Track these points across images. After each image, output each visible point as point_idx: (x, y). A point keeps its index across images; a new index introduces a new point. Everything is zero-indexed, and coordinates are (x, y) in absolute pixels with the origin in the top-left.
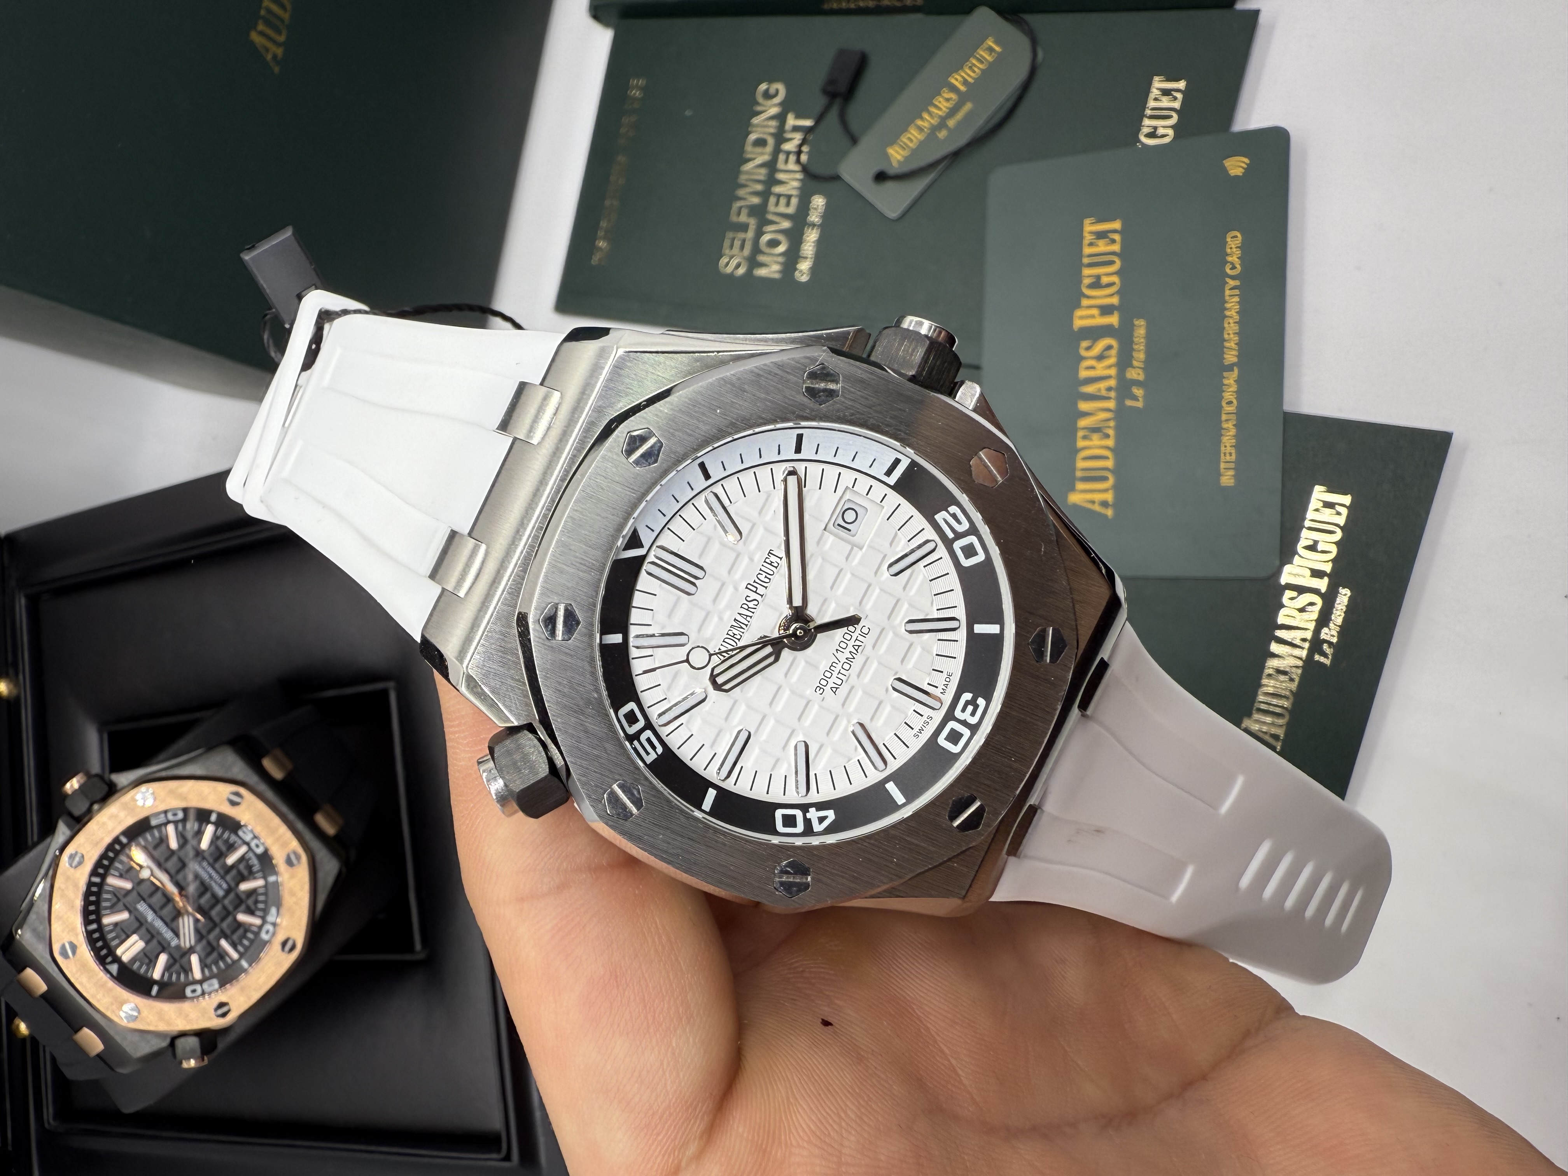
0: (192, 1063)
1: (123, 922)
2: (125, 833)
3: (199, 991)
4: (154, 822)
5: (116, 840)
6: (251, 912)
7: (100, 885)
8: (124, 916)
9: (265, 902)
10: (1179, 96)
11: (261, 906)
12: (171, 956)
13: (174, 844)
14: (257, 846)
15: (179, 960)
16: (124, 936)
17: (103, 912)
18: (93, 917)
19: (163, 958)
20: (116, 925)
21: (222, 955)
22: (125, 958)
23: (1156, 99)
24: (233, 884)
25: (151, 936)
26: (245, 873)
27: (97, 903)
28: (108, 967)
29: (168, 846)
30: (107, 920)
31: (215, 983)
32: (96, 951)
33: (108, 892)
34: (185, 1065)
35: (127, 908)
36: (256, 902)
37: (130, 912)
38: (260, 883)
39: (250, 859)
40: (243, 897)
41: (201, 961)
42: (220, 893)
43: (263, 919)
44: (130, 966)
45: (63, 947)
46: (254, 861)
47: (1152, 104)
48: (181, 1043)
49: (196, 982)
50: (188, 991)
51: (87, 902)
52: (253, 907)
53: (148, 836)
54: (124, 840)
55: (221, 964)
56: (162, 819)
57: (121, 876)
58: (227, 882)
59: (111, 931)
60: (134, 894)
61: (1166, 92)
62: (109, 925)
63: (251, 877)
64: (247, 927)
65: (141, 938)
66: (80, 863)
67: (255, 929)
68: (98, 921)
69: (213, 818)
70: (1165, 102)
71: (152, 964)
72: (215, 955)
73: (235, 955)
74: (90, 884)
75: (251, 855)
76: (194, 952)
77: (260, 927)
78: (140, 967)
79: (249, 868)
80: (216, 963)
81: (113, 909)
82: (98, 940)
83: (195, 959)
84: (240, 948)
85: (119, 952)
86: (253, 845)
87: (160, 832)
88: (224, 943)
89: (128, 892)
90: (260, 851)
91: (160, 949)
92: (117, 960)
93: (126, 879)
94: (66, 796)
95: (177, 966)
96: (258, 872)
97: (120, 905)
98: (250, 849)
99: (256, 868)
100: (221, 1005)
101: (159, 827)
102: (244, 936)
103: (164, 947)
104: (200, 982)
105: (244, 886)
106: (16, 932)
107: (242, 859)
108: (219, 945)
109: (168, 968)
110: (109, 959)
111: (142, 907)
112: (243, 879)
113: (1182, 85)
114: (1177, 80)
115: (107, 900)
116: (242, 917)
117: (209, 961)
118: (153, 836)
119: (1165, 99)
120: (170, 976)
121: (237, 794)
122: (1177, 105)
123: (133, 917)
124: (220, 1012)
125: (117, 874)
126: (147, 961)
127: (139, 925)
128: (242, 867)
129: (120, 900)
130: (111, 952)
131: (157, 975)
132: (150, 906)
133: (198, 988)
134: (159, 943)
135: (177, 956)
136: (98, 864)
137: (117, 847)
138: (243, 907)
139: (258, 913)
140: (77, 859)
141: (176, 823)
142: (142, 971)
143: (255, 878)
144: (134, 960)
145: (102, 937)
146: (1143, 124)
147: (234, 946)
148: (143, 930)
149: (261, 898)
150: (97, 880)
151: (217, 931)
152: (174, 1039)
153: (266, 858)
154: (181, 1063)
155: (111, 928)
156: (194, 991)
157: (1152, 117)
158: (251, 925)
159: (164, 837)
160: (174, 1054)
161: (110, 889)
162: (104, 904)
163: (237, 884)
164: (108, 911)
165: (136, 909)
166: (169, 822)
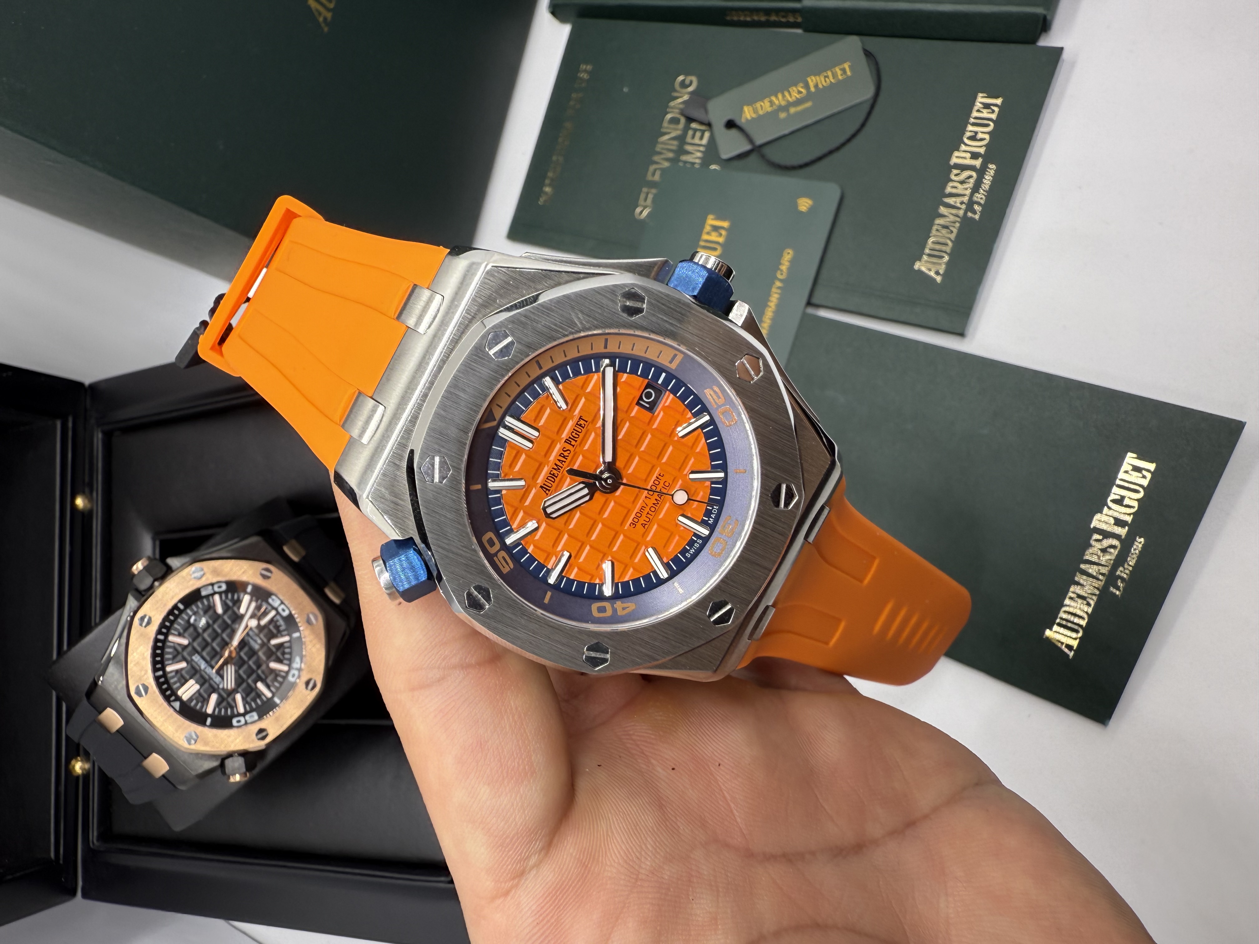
0: (238, 778)
1: (182, 669)
2: (182, 601)
3: (243, 721)
4: (204, 593)
5: (175, 607)
6: (280, 661)
7: (164, 642)
8: (183, 665)
9: (290, 653)
10: (996, 109)
11: (287, 656)
12: (220, 695)
13: (220, 610)
14: (284, 610)
15: (226, 699)
16: (183, 681)
17: (167, 663)
18: (159, 666)
19: (214, 697)
20: (177, 672)
21: (259, 695)
22: (185, 698)
23: (978, 111)
24: (265, 640)
25: (203, 681)
26: (275, 631)
27: (162, 655)
28: (172, 704)
29: (215, 612)
30: (169, 669)
31: (255, 716)
32: (163, 692)
33: (170, 647)
34: (232, 780)
35: (184, 659)
36: (284, 653)
37: (188, 662)
38: (287, 639)
39: (277, 621)
40: (274, 649)
41: (243, 699)
42: (257, 647)
43: (289, 665)
44: (188, 704)
45: (138, 688)
46: (281, 622)
47: (975, 114)
48: (229, 763)
49: (239, 715)
50: (234, 722)
51: (154, 655)
52: (281, 657)
53: (199, 604)
54: (181, 606)
55: (259, 701)
56: (209, 591)
57: (180, 635)
58: (261, 639)
59: (173, 677)
60: (190, 648)
61: (987, 106)
62: (171, 672)
63: (279, 635)
64: (277, 672)
65: (197, 682)
66: (149, 623)
67: (283, 674)
68: (163, 669)
69: (249, 589)
70: (985, 114)
71: (205, 703)
72: (253, 694)
73: (269, 694)
74: (156, 640)
75: (278, 617)
76: (238, 692)
77: (287, 673)
78: (196, 704)
79: (277, 627)
80: (254, 700)
81: (175, 659)
82: (163, 683)
83: (238, 697)
84: (273, 689)
85: (180, 693)
86: (280, 609)
87: (208, 601)
88: (260, 685)
89: (185, 647)
90: (285, 614)
91: (211, 690)
92: (178, 699)
93: (184, 637)
94: (134, 575)
95: (224, 704)
96: (284, 630)
97: (180, 657)
98: (278, 613)
99: (283, 627)
100: (261, 731)
101: (207, 597)
102: (275, 679)
103: (214, 689)
104: (244, 715)
105: (274, 642)
106: (99, 679)
107: (272, 621)
108: (256, 687)
109: (218, 704)
110: (173, 698)
111: (196, 658)
112: (274, 636)
113: (999, 101)
114: (996, 97)
115: (169, 653)
116: (273, 665)
117: (249, 699)
118: (203, 603)
119: (985, 111)
120: (220, 711)
121: (268, 570)
122: (994, 116)
123: (189, 666)
124: (260, 736)
125: (176, 633)
126: (201, 699)
127: (194, 672)
128: (271, 627)
129: (179, 653)
130: (174, 693)
131: (210, 710)
132: (203, 658)
133: (242, 719)
134: (211, 686)
135: (225, 695)
136: (162, 625)
137: (176, 612)
138: (274, 657)
139: (285, 662)
140: (146, 620)
141: (220, 593)
142: (198, 707)
143: (282, 636)
144: (191, 699)
145: (167, 682)
146: (967, 130)
147: (268, 687)
148: (198, 676)
149: (287, 650)
150: (161, 637)
151: (254, 676)
152: (224, 758)
153: (290, 620)
154: (229, 778)
155: (173, 674)
156: (239, 721)
157: (974, 124)
158: (280, 671)
159: (212, 604)
160: (224, 772)
161: (172, 644)
162: (167, 656)
163: (269, 641)
164: (170, 662)
165: (192, 660)
166: (215, 593)
